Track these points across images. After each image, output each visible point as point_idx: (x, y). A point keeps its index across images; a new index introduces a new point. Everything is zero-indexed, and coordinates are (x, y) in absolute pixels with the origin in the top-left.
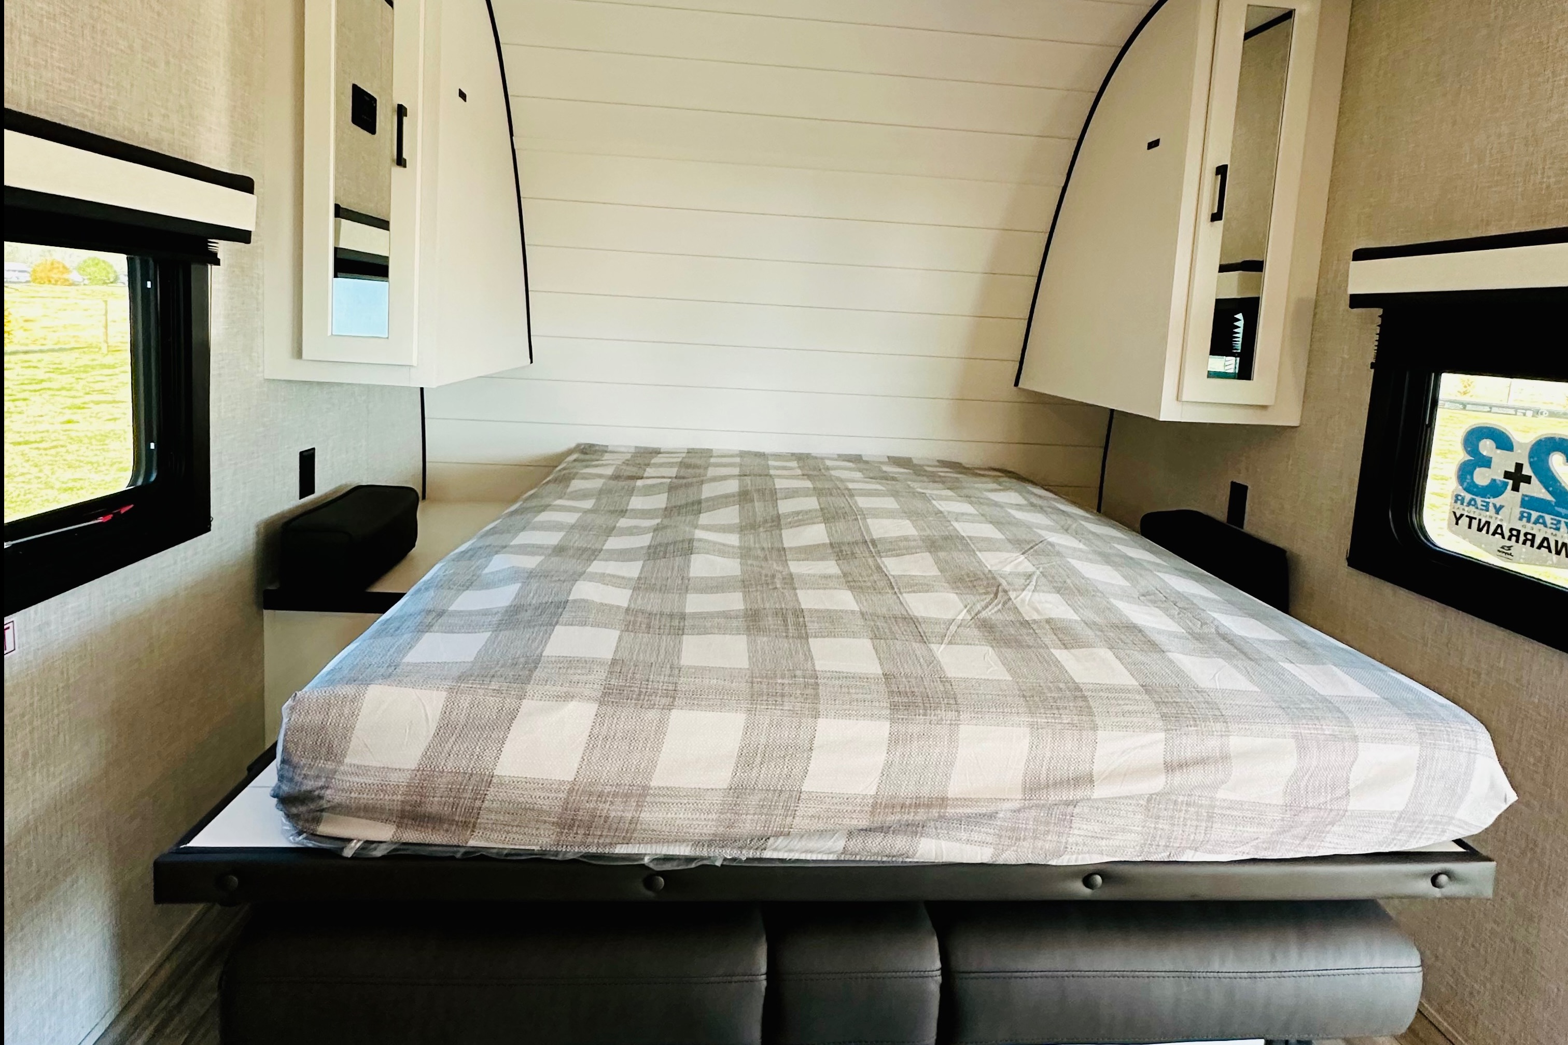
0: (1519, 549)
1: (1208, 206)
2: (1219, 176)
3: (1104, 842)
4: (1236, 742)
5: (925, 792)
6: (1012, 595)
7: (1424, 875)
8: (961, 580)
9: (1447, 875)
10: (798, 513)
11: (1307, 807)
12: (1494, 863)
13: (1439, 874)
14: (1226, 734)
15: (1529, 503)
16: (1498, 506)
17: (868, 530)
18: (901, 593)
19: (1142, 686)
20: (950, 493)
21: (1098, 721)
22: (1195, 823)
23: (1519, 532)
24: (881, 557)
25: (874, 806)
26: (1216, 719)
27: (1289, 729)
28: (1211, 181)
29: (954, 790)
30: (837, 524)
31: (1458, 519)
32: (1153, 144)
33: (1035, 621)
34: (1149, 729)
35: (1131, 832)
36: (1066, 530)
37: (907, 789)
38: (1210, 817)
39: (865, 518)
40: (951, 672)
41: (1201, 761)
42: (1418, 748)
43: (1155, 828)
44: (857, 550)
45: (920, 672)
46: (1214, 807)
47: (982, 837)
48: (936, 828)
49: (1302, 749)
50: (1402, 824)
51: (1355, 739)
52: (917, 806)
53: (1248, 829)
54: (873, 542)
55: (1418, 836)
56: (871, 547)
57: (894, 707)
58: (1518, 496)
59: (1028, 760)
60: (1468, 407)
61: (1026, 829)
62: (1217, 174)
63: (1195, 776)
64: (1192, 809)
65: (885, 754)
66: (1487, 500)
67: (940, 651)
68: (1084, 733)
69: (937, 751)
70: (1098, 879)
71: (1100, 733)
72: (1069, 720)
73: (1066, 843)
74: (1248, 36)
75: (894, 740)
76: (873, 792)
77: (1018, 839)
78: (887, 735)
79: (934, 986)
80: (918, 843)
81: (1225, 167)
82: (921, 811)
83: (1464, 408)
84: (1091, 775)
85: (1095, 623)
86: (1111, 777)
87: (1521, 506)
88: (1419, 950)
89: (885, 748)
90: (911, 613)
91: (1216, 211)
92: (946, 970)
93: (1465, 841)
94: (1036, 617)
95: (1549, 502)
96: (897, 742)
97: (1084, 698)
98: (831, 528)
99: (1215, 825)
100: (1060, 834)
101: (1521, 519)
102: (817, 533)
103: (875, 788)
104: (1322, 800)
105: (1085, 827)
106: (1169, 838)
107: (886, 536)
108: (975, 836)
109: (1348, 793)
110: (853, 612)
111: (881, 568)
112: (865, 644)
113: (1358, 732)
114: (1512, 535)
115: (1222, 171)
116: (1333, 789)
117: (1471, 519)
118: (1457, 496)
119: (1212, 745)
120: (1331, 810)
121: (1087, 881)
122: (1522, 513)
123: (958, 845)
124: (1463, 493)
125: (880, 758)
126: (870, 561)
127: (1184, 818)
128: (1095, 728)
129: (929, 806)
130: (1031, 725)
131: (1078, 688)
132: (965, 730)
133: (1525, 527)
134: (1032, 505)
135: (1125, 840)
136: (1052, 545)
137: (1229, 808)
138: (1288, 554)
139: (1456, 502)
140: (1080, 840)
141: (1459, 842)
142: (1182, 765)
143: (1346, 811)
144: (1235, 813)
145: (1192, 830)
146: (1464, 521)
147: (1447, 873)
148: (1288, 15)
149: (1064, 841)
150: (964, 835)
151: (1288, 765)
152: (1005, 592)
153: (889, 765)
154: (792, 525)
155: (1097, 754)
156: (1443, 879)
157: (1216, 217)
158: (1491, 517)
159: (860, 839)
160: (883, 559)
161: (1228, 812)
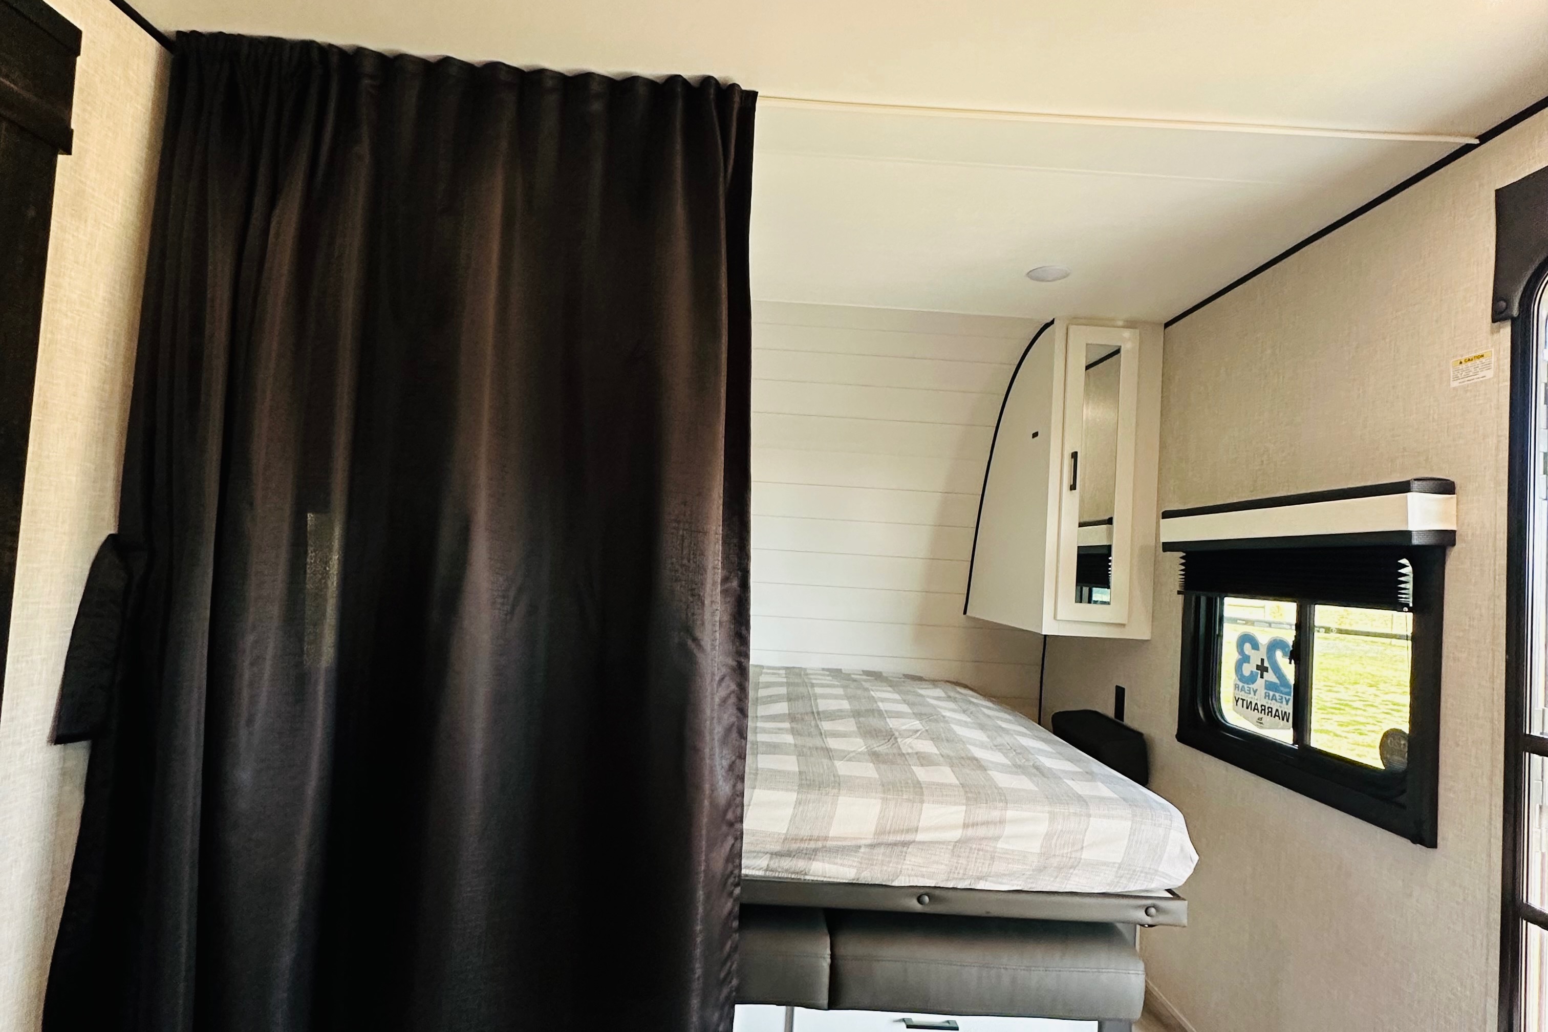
0: (1267, 719)
1: (1067, 481)
2: (1073, 459)
3: (924, 869)
4: (1010, 814)
5: (816, 834)
6: (899, 740)
7: (1140, 907)
8: (870, 732)
9: (1155, 908)
10: (771, 696)
11: (1055, 855)
12: (1186, 902)
13: (1150, 907)
14: (1006, 809)
15: (1270, 686)
16: (1255, 689)
17: (817, 706)
18: (826, 738)
19: (961, 784)
20: (890, 689)
21: (925, 798)
22: (982, 861)
23: (1265, 706)
24: (821, 721)
25: (785, 839)
26: (1001, 801)
27: (1047, 808)
28: (1068, 462)
29: (832, 834)
30: (797, 702)
31: (1237, 701)
32: (1035, 435)
33: (908, 754)
34: (956, 804)
35: (942, 864)
36: (964, 711)
37: (805, 832)
38: (993, 858)
39: (816, 699)
40: (840, 773)
41: (986, 823)
42: (1130, 823)
43: (957, 863)
44: (806, 717)
45: (822, 771)
46: (995, 852)
47: (850, 863)
48: (823, 856)
49: (1053, 817)
50: (1121, 872)
51: (1089, 816)
52: (810, 840)
53: (1016, 866)
54: (818, 713)
55: (1134, 881)
56: (816, 716)
57: (801, 786)
58: (1263, 681)
59: (879, 818)
60: (1273, 625)
61: (877, 859)
62: (1072, 457)
63: (981, 832)
64: (981, 853)
65: (792, 810)
66: (1250, 686)
67: (838, 764)
68: (915, 804)
69: (824, 809)
70: (926, 899)
71: (925, 805)
72: (907, 797)
73: (901, 869)
74: (1088, 368)
75: (799, 803)
76: (784, 832)
77: (872, 865)
78: (795, 799)
79: (826, 963)
80: (812, 864)
81: (1076, 453)
82: (812, 842)
83: (1270, 626)
84: (917, 828)
85: (948, 756)
86: (928, 829)
87: (1266, 689)
88: (1143, 961)
89: (793, 806)
90: (827, 745)
91: (1072, 483)
92: (833, 956)
93: (1174, 891)
94: (910, 751)
95: (1275, 684)
96: (800, 803)
97: (921, 788)
98: (791, 704)
99: (995, 863)
100: (897, 863)
101: (1265, 698)
102: (782, 708)
103: (786, 830)
104: (1066, 851)
105: (913, 860)
106: (966, 869)
107: (828, 709)
108: (846, 862)
109: (1082, 848)
110: (790, 744)
111: (818, 726)
112: (794, 758)
113: (1091, 812)
114: (1262, 710)
115: (1075, 455)
116: (1073, 845)
117: (1243, 700)
118: (1236, 685)
119: (996, 814)
120: (1070, 858)
121: (920, 900)
122: (1266, 693)
123: (835, 866)
124: (1239, 683)
125: (789, 811)
126: (813, 723)
127: (976, 858)
128: (922, 802)
129: (817, 840)
130: (883, 799)
131: (919, 782)
132: (841, 799)
133: (1268, 703)
134: (950, 697)
135: (937, 869)
136: (944, 717)
137: (1004, 853)
138: (1145, 736)
139: (1235, 689)
140: (910, 867)
141: (1169, 891)
142: (975, 825)
143: (1081, 859)
144: (1008, 856)
145: (980, 865)
146: (1240, 702)
147: (1154, 906)
148: (1118, 352)
149: (900, 867)
150: (839, 861)
151: (1043, 828)
152: (896, 738)
153: (794, 816)
154: (764, 703)
155: (922, 817)
156: (1153, 911)
157: (1073, 487)
158: (1252, 698)
159: (777, 860)
160: (822, 722)
161: (1004, 856)
